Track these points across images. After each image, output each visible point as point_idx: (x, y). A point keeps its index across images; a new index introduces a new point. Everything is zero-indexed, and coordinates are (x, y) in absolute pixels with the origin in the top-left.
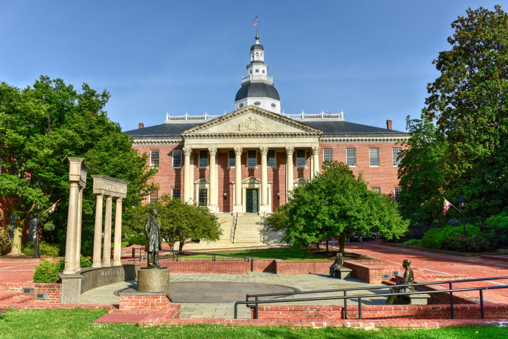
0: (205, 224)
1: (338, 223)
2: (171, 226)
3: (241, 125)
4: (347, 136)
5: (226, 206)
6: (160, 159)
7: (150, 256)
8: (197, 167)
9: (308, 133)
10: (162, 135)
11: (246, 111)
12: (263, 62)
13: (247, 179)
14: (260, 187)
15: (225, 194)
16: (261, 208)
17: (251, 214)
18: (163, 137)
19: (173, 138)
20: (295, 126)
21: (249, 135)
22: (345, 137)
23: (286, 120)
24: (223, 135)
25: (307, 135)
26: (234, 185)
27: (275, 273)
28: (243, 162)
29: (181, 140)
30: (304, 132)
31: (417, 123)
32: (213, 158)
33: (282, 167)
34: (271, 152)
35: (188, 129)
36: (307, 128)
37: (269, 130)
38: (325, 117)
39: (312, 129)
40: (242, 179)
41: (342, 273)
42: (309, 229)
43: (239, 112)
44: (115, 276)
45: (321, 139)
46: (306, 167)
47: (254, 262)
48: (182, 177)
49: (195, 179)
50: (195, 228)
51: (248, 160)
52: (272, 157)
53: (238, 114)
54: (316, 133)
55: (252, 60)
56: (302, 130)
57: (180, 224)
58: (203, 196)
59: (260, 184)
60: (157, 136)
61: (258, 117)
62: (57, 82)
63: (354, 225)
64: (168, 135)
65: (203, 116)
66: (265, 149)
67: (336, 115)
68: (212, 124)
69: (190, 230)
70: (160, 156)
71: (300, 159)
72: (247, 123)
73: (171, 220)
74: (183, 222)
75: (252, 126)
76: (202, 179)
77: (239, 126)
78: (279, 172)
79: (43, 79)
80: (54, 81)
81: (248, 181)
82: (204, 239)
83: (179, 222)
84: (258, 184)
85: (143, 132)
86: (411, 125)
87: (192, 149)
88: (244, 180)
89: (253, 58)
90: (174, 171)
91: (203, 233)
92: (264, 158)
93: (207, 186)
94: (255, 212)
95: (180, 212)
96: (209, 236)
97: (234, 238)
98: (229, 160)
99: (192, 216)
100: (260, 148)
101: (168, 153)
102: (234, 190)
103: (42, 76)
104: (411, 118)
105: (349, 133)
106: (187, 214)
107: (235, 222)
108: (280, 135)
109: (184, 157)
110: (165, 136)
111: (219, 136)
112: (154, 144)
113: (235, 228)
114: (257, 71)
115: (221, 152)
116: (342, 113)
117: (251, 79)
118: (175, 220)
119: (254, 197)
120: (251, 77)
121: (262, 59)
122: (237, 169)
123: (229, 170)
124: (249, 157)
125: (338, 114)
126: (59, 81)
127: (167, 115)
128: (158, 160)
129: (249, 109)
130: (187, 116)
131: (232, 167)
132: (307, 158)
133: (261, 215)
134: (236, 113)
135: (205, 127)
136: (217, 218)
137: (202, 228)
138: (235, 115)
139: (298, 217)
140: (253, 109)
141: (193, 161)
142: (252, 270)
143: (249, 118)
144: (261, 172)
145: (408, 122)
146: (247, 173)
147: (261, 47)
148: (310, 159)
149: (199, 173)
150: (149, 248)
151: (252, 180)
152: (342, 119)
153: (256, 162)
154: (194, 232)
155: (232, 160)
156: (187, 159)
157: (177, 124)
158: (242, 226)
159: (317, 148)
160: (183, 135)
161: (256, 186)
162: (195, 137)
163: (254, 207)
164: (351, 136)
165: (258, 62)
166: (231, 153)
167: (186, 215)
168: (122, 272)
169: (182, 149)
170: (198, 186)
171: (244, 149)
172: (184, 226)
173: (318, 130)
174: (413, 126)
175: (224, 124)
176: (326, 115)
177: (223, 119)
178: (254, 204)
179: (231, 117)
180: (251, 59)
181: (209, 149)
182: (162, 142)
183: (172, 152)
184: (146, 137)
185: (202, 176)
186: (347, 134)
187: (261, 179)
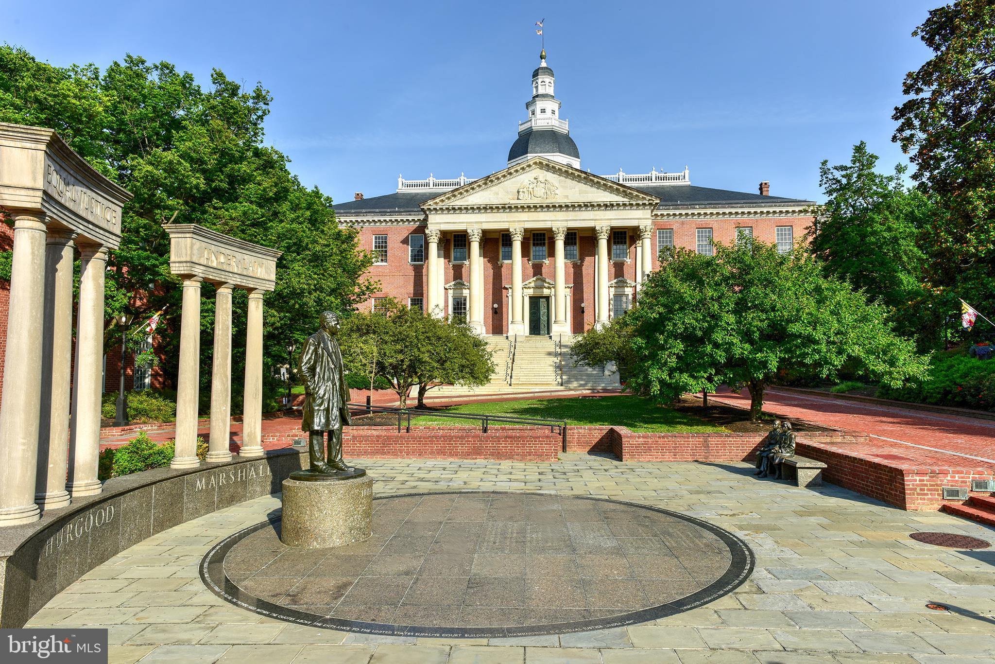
0: (464, 354)
1: (761, 351)
2: (401, 357)
3: (521, 190)
4: (697, 207)
5: (498, 324)
6: (388, 249)
7: (315, 442)
8: (449, 261)
9: (634, 203)
10: (392, 210)
11: (529, 166)
12: (552, 97)
13: (530, 281)
14: (553, 293)
15: (496, 306)
16: (555, 329)
17: (538, 337)
18: (392, 213)
19: (410, 215)
20: (611, 190)
21: (535, 207)
22: (695, 208)
23: (596, 180)
24: (491, 208)
25: (631, 205)
26: (510, 290)
27: (619, 458)
28: (525, 253)
29: (422, 217)
30: (626, 200)
31: (844, 173)
32: (475, 247)
33: (588, 260)
34: (572, 236)
35: (434, 198)
36: (632, 194)
37: (568, 199)
38: (657, 178)
39: (641, 196)
40: (523, 281)
41: (800, 473)
42: (690, 364)
43: (519, 168)
44: (244, 483)
45: (654, 213)
46: (628, 261)
47: (568, 432)
48: (424, 278)
49: (446, 282)
50: (445, 361)
51: (532, 249)
52: (572, 244)
53: (517, 171)
54: (647, 203)
55: (535, 93)
56: (623, 197)
57: (417, 353)
58: (460, 307)
59: (553, 290)
60: (384, 212)
61: (549, 176)
62: (162, 69)
63: (805, 355)
64: (402, 210)
65: (459, 180)
66: (561, 230)
67: (676, 175)
68: (473, 189)
69: (436, 365)
70: (390, 245)
71: (618, 246)
72: (531, 186)
73: (398, 347)
74: (422, 349)
75: (540, 191)
76: (458, 281)
77: (518, 192)
78: (584, 268)
79: (132, 61)
80: (156, 67)
81: (533, 285)
82: (461, 381)
83: (416, 350)
84: (549, 288)
85: (361, 205)
86: (830, 176)
87: (441, 231)
88: (527, 282)
89: (537, 91)
90: (411, 268)
91: (462, 371)
92: (560, 245)
93: (466, 292)
94: (544, 335)
95: (416, 332)
96: (473, 376)
97: (511, 377)
98: (501, 250)
99: (439, 338)
100: (554, 229)
101: (402, 238)
102: (510, 298)
103: (129, 56)
104: (829, 165)
105: (702, 202)
106: (430, 334)
107: (512, 350)
108: (586, 206)
109: (427, 244)
110: (396, 212)
111: (485, 208)
112: (378, 224)
113: (513, 361)
114: (543, 111)
115: (488, 236)
116: (687, 172)
117: (533, 125)
118: (406, 347)
119: (543, 310)
120: (533, 120)
121: (551, 91)
122: (514, 264)
123: (502, 266)
124: (534, 245)
125: (680, 174)
126: (166, 69)
127: (400, 180)
128: (386, 251)
129: (535, 163)
130: (431, 180)
131: (506, 262)
132: (630, 246)
133: (555, 338)
134: (512, 171)
135: (461, 193)
136: (486, 343)
137: (459, 361)
138: (510, 174)
139: (668, 337)
140: (540, 163)
141: (442, 252)
142: (564, 449)
143: (535, 179)
144: (555, 268)
145: (825, 172)
146: (531, 271)
147: (548, 71)
148: (636, 247)
149: (452, 271)
150: (313, 422)
151: (539, 283)
152: (687, 182)
153: (546, 253)
154: (444, 369)
155: (507, 249)
156: (433, 248)
157: (417, 194)
158: (524, 356)
159: (648, 229)
160: (425, 207)
161: (546, 292)
162: (446, 212)
163: (542, 326)
164: (705, 208)
165: (545, 96)
166: (505, 238)
167: (427, 337)
168: (265, 471)
169: (424, 232)
170: (451, 292)
171: (526, 230)
172: (426, 357)
173: (651, 196)
174: (834, 179)
175: (494, 188)
176: (660, 175)
177: (492, 181)
178: (541, 322)
179: (504, 176)
180: (533, 92)
181: (469, 231)
182: (391, 220)
183: (407, 237)
184: (366, 212)
185: (458, 276)
186: (699, 204)
187: (555, 281)
